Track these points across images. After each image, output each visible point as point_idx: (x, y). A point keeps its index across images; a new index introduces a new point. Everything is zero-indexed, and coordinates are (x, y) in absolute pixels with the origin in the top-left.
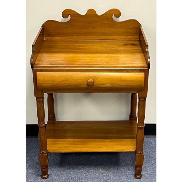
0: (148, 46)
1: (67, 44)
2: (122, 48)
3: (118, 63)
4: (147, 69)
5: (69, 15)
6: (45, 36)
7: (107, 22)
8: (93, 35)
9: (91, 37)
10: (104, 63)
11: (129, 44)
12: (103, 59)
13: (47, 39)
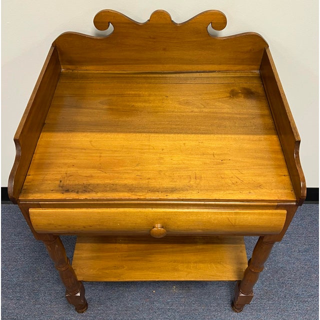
0: (299, 142)
1: (108, 92)
2: (227, 108)
3: (223, 181)
4: (295, 203)
5: (110, 24)
6: (62, 64)
7: (195, 40)
10: (191, 182)
11: (240, 91)
12: (188, 162)
13: (68, 69)
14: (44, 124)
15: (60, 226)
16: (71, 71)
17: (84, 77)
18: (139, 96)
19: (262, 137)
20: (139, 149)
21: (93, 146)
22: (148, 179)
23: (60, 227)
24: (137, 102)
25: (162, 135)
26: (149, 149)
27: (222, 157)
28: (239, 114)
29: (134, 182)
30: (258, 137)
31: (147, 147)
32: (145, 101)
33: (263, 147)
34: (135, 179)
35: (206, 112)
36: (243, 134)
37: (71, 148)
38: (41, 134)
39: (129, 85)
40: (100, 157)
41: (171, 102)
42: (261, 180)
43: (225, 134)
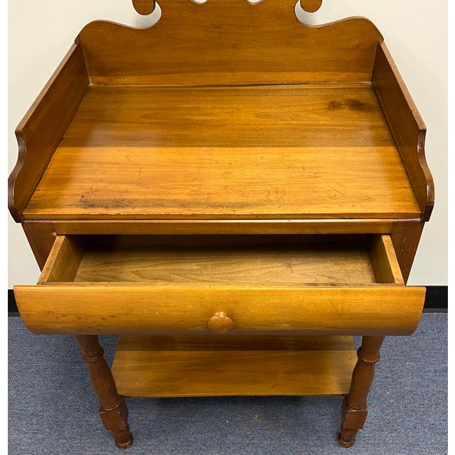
0: (425, 131)
1: (154, 105)
2: (325, 120)
3: (316, 195)
4: (419, 219)
5: (156, 4)
6: (91, 75)
7: (277, 29)
8: (234, 71)
9: (228, 78)
10: (270, 197)
11: (343, 103)
12: (267, 176)
13: (99, 83)
14: (62, 138)
15: (64, 316)
16: (103, 86)
17: (120, 91)
18: (199, 109)
19: (374, 148)
20: (197, 164)
21: (131, 161)
22: (207, 194)
23: (64, 319)
24: (195, 115)
25: (231, 149)
26: (210, 164)
27: (315, 171)
28: (341, 126)
29: (187, 198)
30: (368, 148)
31: (208, 162)
32: (207, 114)
33: (375, 158)
34: (189, 194)
35: (294, 125)
36: (347, 146)
37: (99, 163)
38: (58, 149)
39: (185, 98)
40: (140, 172)
41: (244, 115)
42: (370, 192)
43: (320, 146)
